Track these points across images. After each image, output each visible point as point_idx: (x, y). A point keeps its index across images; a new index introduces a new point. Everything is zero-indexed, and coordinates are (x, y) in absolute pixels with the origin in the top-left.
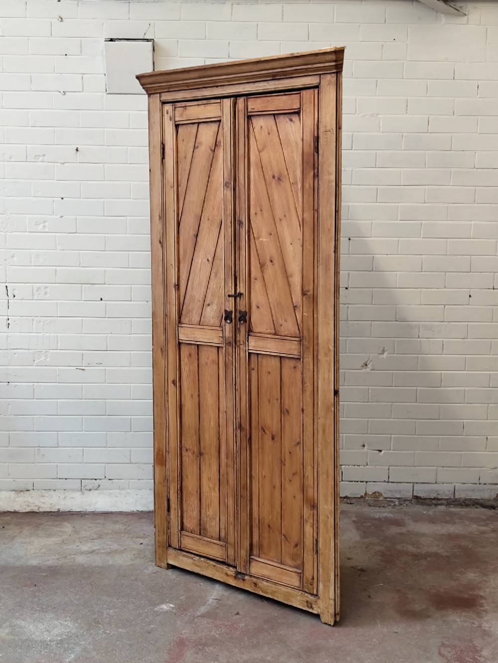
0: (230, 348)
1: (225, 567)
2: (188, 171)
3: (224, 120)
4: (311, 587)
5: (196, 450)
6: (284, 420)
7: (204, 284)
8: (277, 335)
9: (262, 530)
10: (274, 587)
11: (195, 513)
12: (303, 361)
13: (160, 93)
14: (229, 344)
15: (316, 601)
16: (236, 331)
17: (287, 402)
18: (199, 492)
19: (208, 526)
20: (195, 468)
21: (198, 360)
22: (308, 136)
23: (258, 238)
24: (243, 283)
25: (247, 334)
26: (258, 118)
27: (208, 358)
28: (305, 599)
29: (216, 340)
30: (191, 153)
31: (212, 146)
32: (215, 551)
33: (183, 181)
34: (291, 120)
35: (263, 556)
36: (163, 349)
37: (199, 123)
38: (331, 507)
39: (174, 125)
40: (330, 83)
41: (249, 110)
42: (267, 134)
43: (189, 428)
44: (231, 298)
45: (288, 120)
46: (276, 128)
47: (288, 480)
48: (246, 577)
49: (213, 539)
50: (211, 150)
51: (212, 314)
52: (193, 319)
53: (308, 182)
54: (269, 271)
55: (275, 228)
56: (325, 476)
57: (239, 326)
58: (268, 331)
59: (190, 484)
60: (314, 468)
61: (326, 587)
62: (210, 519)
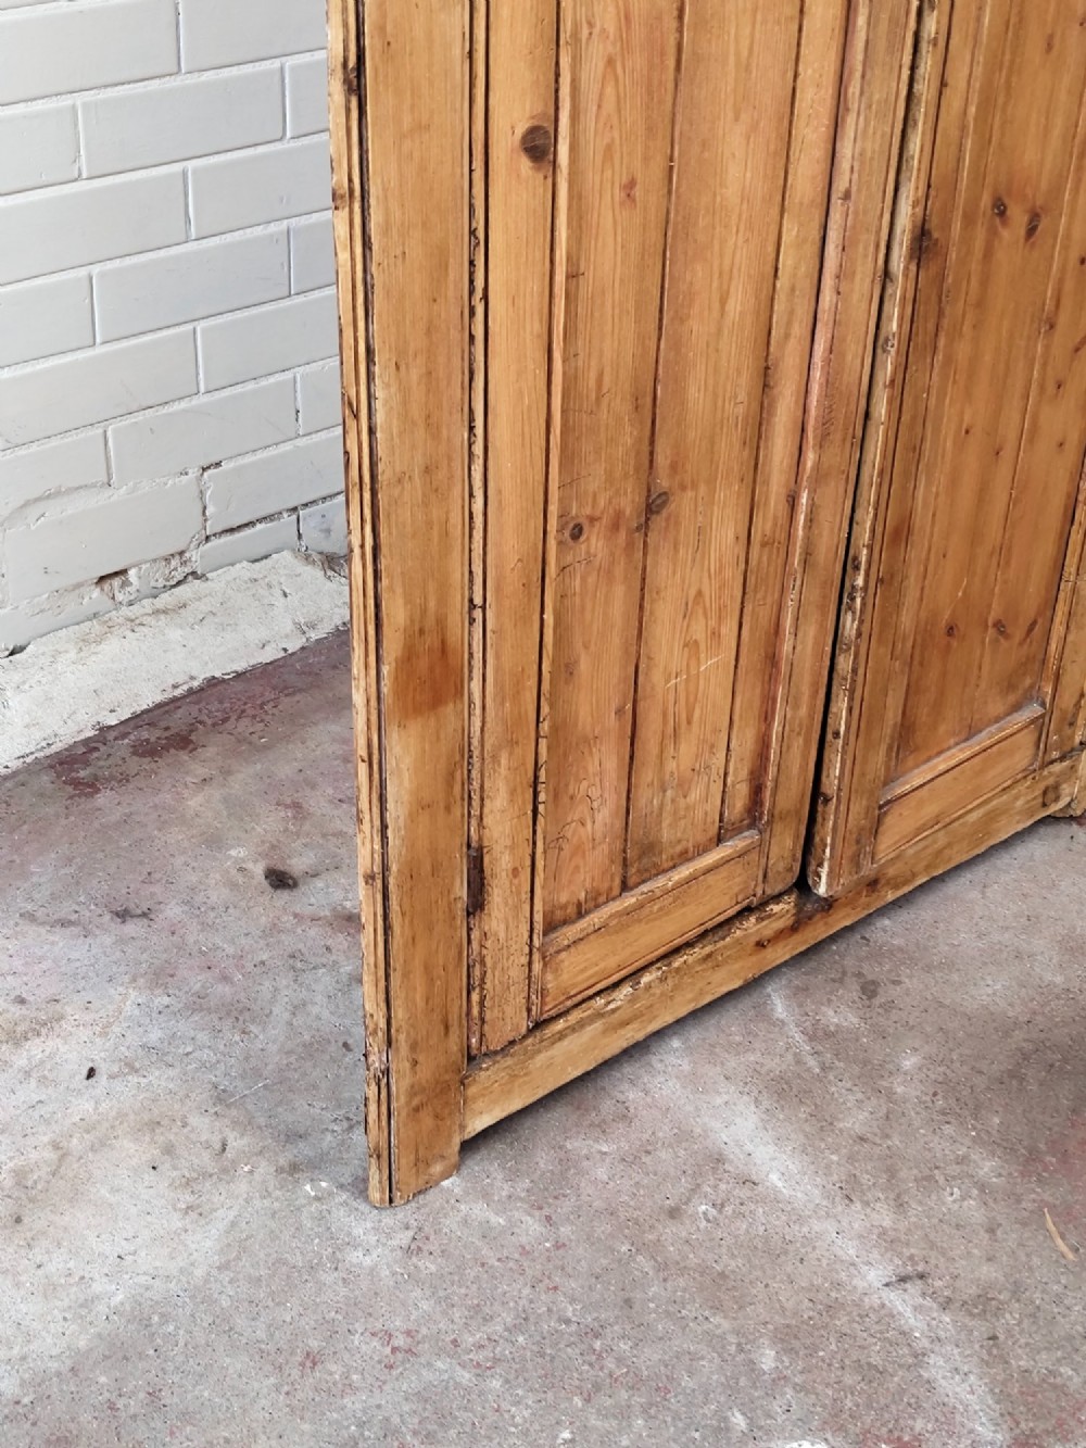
1: (750, 923)
4: (1069, 731)
5: (631, 498)
11: (607, 814)
15: (1072, 768)
18: (630, 704)
19: (666, 823)
28: (1041, 787)
49: (688, 861)
59: (586, 695)
62: (681, 784)
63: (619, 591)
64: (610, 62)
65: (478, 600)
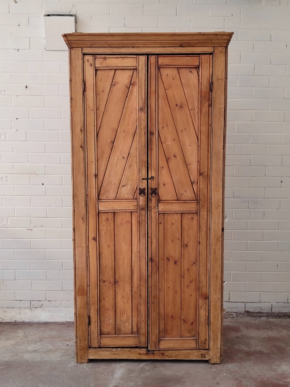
0: (143, 212)
1: (138, 350)
2: (106, 100)
3: (140, 68)
4: (204, 345)
5: (112, 280)
6: (184, 251)
7: (120, 172)
8: (179, 200)
9: (167, 320)
10: (177, 352)
11: (112, 321)
12: (199, 214)
13: (82, 48)
14: (143, 209)
15: (207, 353)
16: (148, 200)
17: (186, 240)
18: (114, 307)
19: (122, 327)
20: (111, 292)
21: (114, 222)
22: (205, 81)
23: (165, 142)
24: (154, 170)
25: (157, 202)
26: (164, 69)
27: (123, 220)
28: (200, 353)
29: (132, 208)
30: (108, 89)
31: (128, 84)
32: (131, 341)
33: (101, 107)
34: (191, 72)
35: (168, 336)
36: (84, 218)
37: (116, 70)
38: (219, 296)
39: (94, 69)
40: (221, 52)
41: (160, 63)
42: (172, 79)
43: (106, 267)
44: (144, 180)
45: (188, 71)
46: (178, 76)
47: (186, 286)
48: (155, 352)
49: (126, 334)
50: (126, 87)
51: (126, 191)
52: (110, 196)
53: (204, 108)
54: (173, 163)
55: (177, 136)
56: (215, 279)
57: (150, 198)
58: (171, 199)
59: (108, 303)
60: (206, 275)
61: (215, 342)
62: (124, 322)
63: (111, 291)
64: (105, 233)
65: (89, 285)
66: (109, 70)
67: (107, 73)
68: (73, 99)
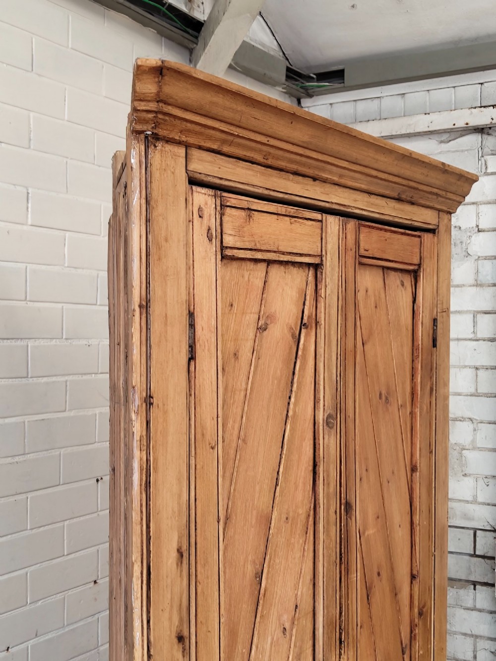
13: (187, 147)
22: (428, 317)
23: (364, 533)
30: (250, 344)
31: (296, 325)
34: (403, 284)
37: (268, 263)
39: (219, 257)
41: (362, 251)
42: (373, 306)
45: (399, 282)
46: (384, 297)
50: (293, 335)
53: (425, 402)
66: (251, 265)
67: (246, 274)
68: (155, 401)
